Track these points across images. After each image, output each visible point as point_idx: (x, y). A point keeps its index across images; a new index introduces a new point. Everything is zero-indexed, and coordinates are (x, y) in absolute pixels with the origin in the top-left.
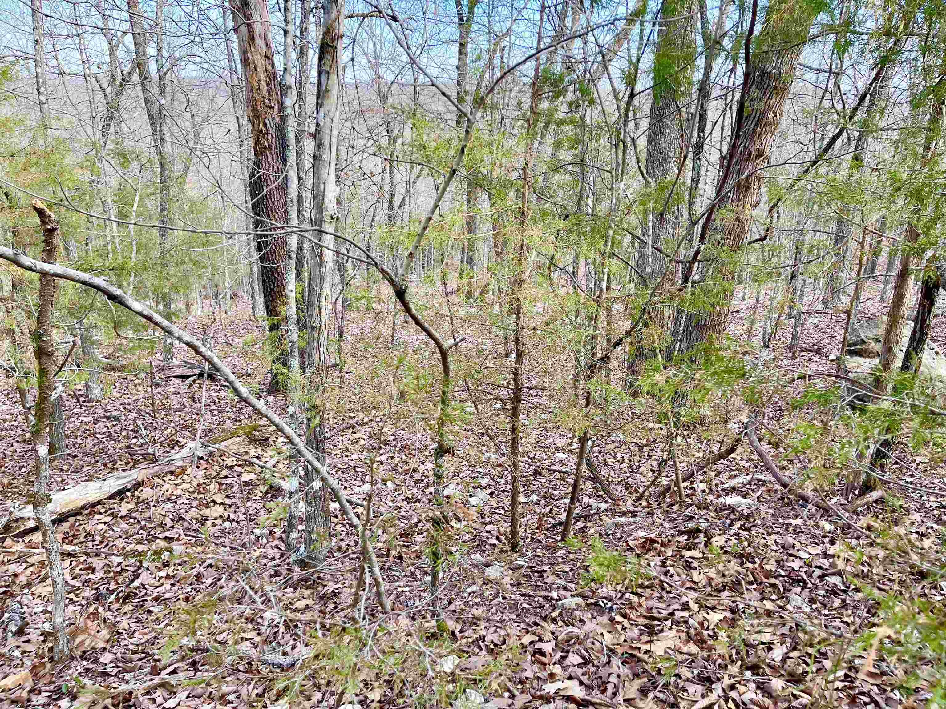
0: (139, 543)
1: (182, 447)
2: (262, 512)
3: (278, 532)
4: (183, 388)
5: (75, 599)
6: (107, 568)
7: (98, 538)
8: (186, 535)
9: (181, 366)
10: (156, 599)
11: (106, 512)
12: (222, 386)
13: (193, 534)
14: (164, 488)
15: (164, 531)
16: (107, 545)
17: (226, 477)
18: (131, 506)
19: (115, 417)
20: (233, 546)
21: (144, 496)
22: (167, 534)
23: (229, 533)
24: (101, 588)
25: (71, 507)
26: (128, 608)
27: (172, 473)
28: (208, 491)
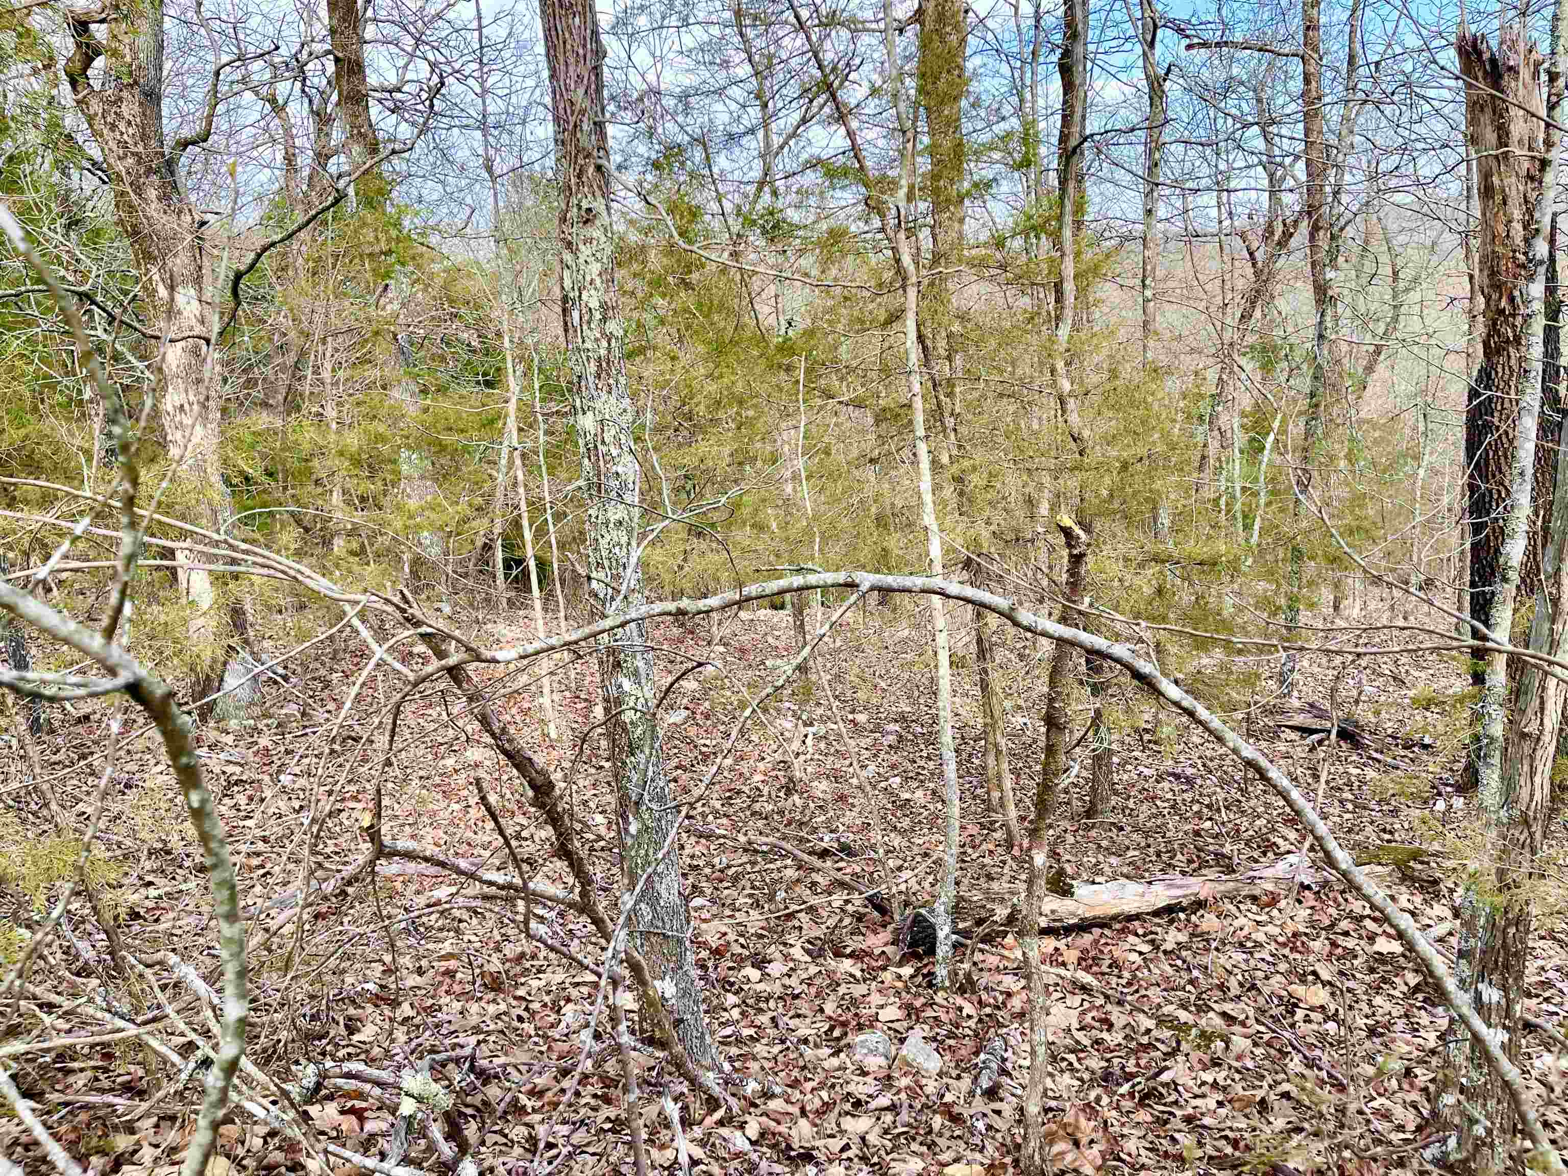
0: (1184, 1006)
1: (1279, 855)
2: (1401, 1024)
3: (1422, 1076)
4: (1300, 752)
5: (1076, 1065)
6: (1130, 1031)
7: (1126, 974)
8: (1257, 1020)
9: (1302, 710)
10: (1188, 1120)
11: (1145, 935)
12: (1369, 758)
13: (1268, 1021)
14: (1237, 923)
15: (1224, 1000)
16: (1137, 991)
17: (1346, 934)
18: (1183, 937)
19: (1187, 778)
20: (1333, 1072)
21: (1204, 927)
22: (1228, 1007)
23: (1331, 1045)
24: (1116, 1061)
25: (1098, 912)
26: (1143, 1116)
27: (1254, 899)
28: (1309, 951)
